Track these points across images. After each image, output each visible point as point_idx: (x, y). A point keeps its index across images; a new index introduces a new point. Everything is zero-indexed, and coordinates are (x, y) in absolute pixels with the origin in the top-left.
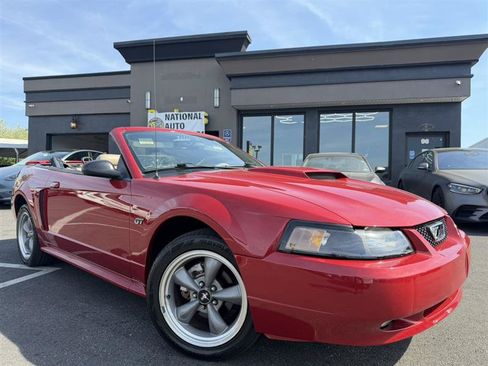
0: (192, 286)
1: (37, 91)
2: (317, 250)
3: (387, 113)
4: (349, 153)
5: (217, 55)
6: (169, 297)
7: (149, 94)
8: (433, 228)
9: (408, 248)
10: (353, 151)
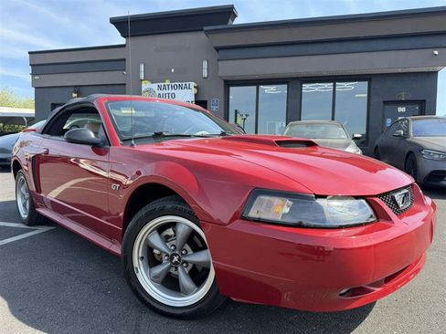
0: (164, 249)
1: (42, 64)
2: (279, 219)
3: (367, 83)
4: (329, 121)
5: (205, 28)
6: (142, 258)
7: (142, 66)
8: (398, 197)
9: (371, 216)
10: (333, 119)
